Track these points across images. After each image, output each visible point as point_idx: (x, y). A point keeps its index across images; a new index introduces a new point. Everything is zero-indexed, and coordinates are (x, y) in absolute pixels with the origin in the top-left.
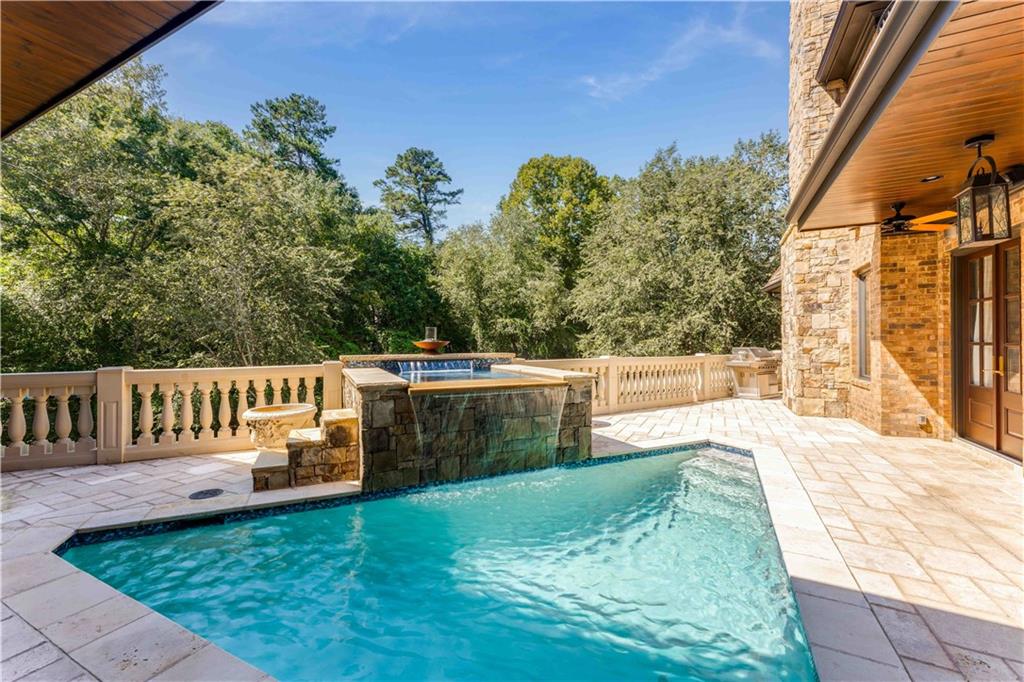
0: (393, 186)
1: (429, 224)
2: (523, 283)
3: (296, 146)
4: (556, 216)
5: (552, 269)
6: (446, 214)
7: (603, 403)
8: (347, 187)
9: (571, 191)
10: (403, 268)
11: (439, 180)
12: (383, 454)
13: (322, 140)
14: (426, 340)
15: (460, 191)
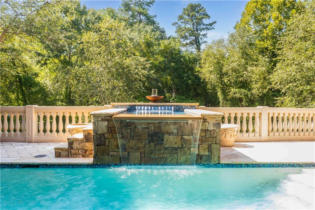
0: (181, 24)
1: (199, 41)
2: (246, 69)
3: (138, 12)
4: (268, 29)
5: (264, 60)
6: (207, 35)
7: (257, 135)
8: (160, 28)
9: (278, 13)
10: (183, 64)
11: (203, 18)
12: (103, 147)
13: (149, 7)
14: (152, 96)
15: (215, 22)
